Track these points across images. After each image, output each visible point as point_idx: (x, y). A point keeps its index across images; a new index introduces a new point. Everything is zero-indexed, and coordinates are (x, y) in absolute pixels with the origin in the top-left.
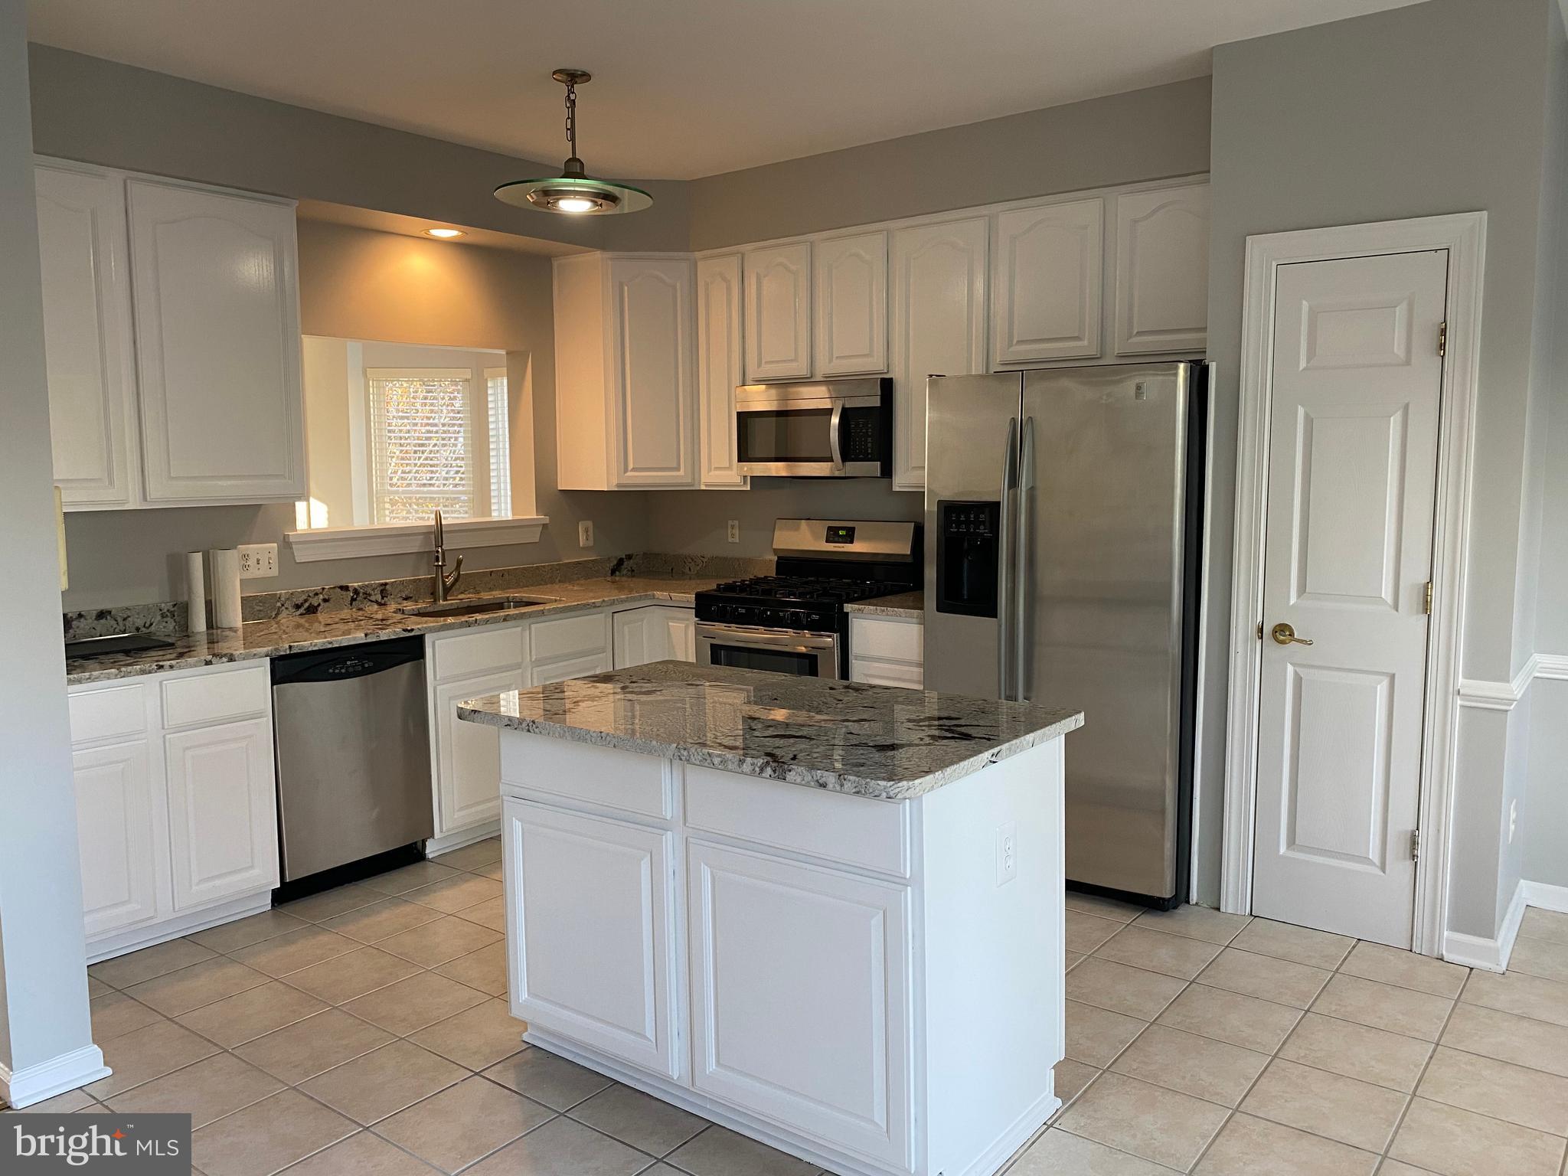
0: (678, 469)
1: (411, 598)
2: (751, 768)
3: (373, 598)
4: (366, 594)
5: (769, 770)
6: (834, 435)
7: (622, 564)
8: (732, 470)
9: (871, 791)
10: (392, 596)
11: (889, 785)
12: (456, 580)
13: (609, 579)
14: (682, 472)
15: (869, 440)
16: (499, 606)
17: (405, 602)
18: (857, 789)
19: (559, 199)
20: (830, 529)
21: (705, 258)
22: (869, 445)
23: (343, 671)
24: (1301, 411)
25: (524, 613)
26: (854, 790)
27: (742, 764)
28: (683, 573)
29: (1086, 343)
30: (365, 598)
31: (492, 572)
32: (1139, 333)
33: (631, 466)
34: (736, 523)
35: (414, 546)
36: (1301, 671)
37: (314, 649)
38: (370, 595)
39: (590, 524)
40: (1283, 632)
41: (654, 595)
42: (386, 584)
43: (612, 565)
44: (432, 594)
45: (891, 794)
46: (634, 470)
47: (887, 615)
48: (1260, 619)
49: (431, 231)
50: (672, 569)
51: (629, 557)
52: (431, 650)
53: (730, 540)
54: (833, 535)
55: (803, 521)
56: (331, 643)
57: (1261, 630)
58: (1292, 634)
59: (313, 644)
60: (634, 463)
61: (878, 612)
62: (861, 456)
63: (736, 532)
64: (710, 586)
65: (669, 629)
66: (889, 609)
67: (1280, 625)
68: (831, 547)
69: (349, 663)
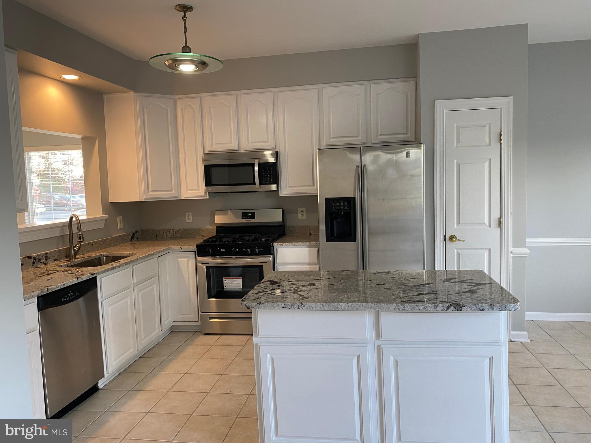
0: (171, 190)
1: (58, 259)
2: (442, 308)
4: (39, 259)
5: (452, 308)
6: (257, 174)
7: (134, 236)
8: (199, 190)
10: (50, 259)
12: (79, 248)
13: (130, 243)
14: (173, 192)
15: (271, 176)
17: (55, 261)
18: (501, 309)
19: (180, 64)
20: (243, 213)
21: (179, 98)
22: (272, 178)
23: (68, 299)
24: (455, 161)
25: (132, 261)
27: (437, 307)
28: (163, 237)
29: (360, 138)
30: (39, 262)
31: (88, 243)
32: (381, 135)
33: (151, 190)
34: (190, 213)
35: (57, 233)
36: (460, 251)
37: (58, 289)
38: (41, 260)
39: (121, 217)
41: (171, 248)
42: (47, 253)
43: (131, 236)
44: (67, 257)
46: (152, 191)
47: (295, 245)
48: (444, 234)
49: (63, 76)
50: (156, 236)
51: (137, 232)
52: (99, 283)
53: (187, 221)
54: (244, 216)
55: (229, 211)
56: (64, 285)
57: (445, 238)
58: (456, 238)
59: (57, 286)
60: (152, 189)
62: (268, 182)
63: (191, 217)
65: (178, 262)
66: (295, 243)
67: (451, 236)
68: (244, 221)
69: (69, 294)
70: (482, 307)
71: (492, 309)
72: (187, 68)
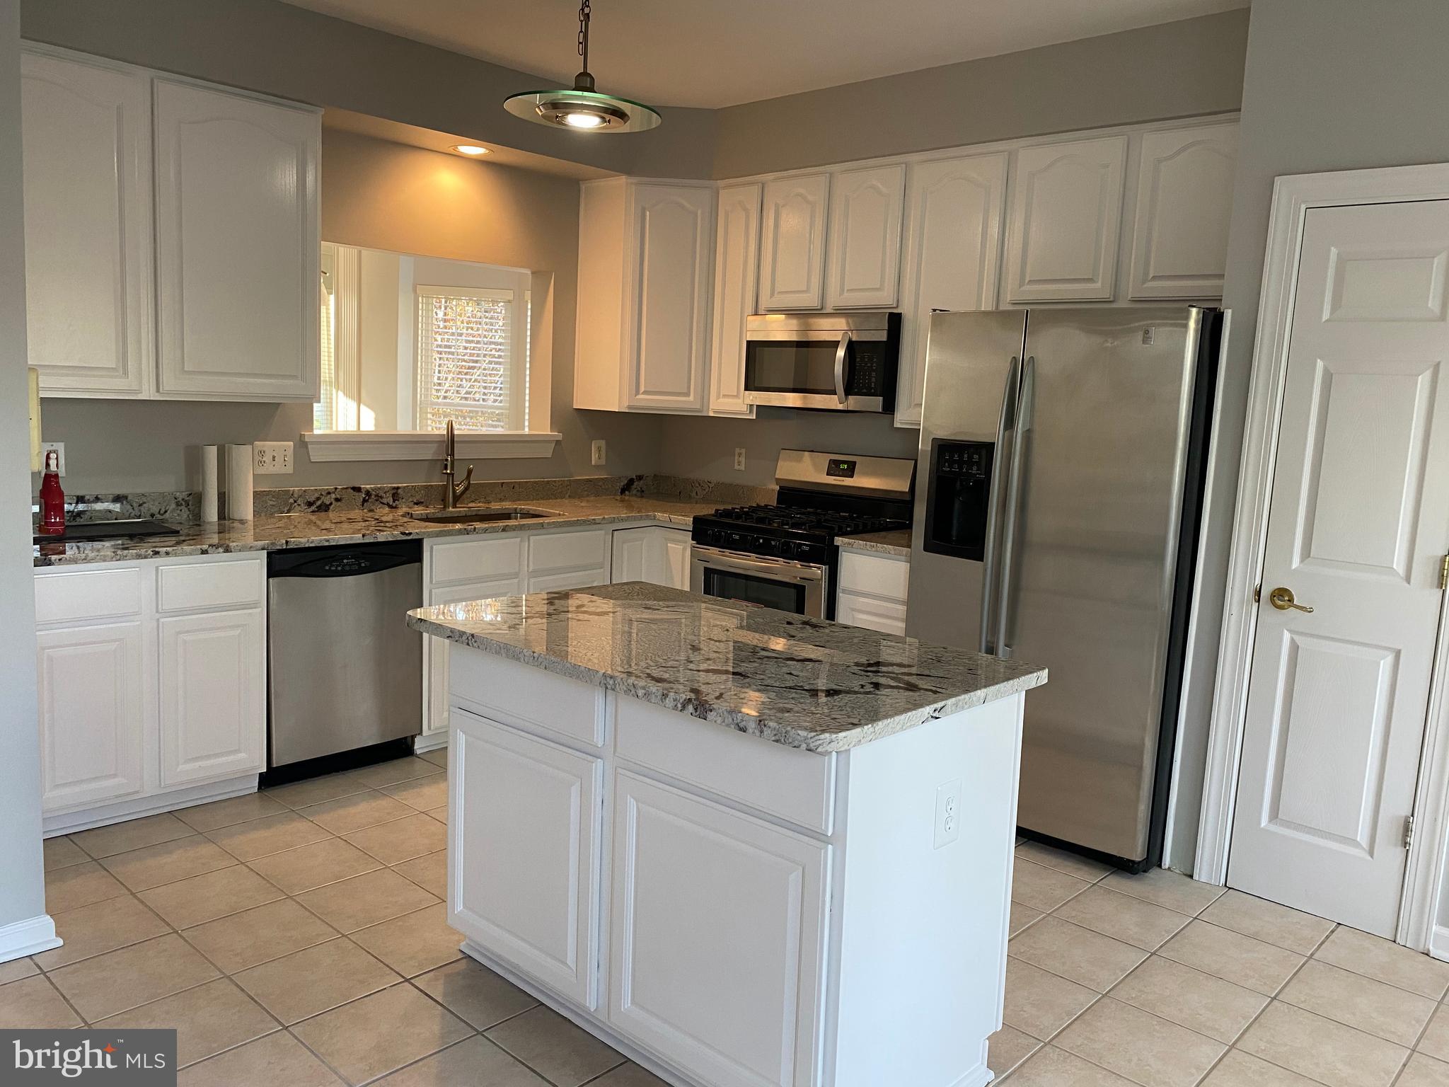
0: (688, 394)
1: (422, 503)
2: (673, 704)
3: (385, 501)
4: (378, 496)
5: (690, 708)
6: (838, 369)
7: (632, 484)
8: (739, 398)
9: (790, 740)
10: (404, 500)
11: (809, 736)
12: (466, 489)
13: (618, 498)
14: (691, 398)
15: (874, 374)
16: (506, 516)
17: (416, 506)
18: (777, 738)
19: (568, 114)
20: (833, 462)
21: (724, 188)
22: (873, 380)
23: (339, 568)
24: (1320, 364)
25: (524, 525)
26: (773, 738)
27: (665, 699)
28: (690, 496)
29: (1099, 285)
30: (377, 501)
31: (503, 483)
32: (1154, 278)
33: (642, 389)
34: (743, 451)
35: (429, 454)
36: (1297, 638)
37: (311, 545)
38: (381, 497)
39: (602, 443)
40: (1282, 597)
41: (655, 516)
42: (398, 488)
43: (622, 484)
44: (442, 500)
45: (812, 746)
46: (645, 392)
47: (877, 551)
48: (1258, 581)
49: (459, 147)
50: (680, 493)
51: (640, 478)
52: (429, 553)
53: (737, 467)
54: (834, 468)
55: (806, 453)
56: (328, 541)
57: (1258, 593)
58: (1291, 600)
59: (310, 540)
60: (645, 387)
61: (868, 547)
62: (865, 391)
63: (743, 459)
64: (707, 510)
65: (667, 550)
66: (879, 545)
67: (1280, 589)
68: (832, 480)
69: (345, 561)
70: (742, 720)
71: (762, 732)
72: (583, 122)
